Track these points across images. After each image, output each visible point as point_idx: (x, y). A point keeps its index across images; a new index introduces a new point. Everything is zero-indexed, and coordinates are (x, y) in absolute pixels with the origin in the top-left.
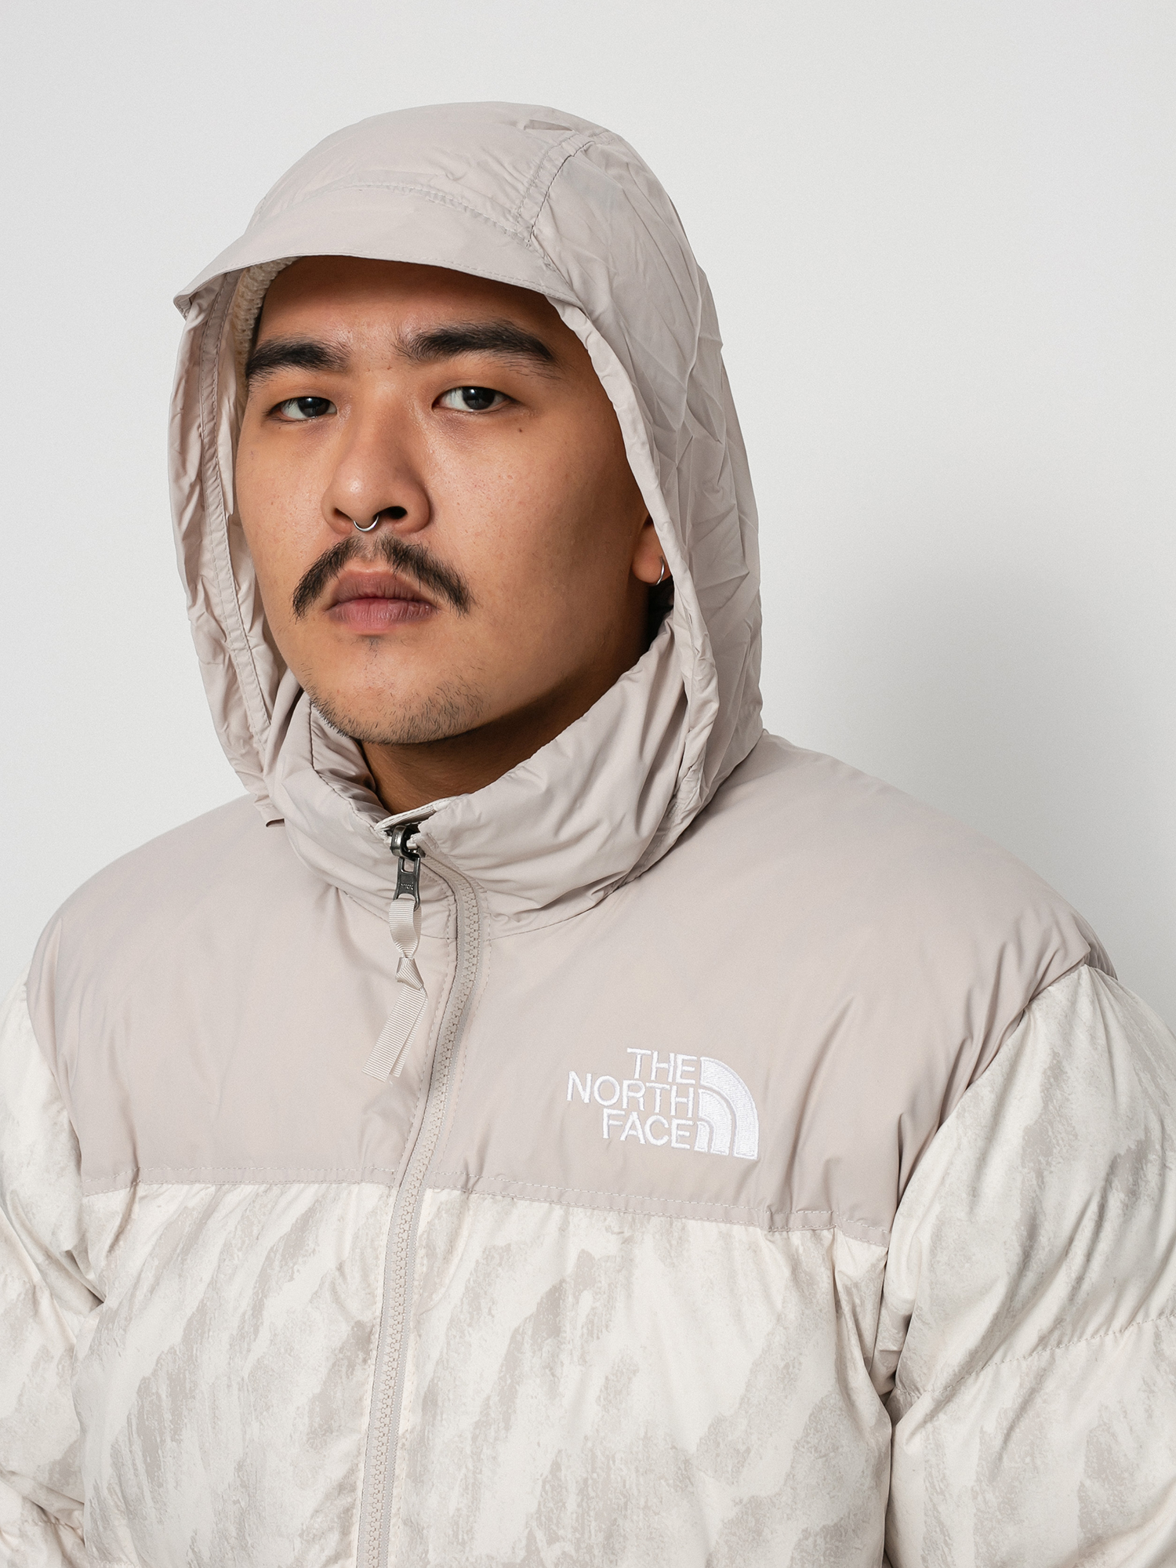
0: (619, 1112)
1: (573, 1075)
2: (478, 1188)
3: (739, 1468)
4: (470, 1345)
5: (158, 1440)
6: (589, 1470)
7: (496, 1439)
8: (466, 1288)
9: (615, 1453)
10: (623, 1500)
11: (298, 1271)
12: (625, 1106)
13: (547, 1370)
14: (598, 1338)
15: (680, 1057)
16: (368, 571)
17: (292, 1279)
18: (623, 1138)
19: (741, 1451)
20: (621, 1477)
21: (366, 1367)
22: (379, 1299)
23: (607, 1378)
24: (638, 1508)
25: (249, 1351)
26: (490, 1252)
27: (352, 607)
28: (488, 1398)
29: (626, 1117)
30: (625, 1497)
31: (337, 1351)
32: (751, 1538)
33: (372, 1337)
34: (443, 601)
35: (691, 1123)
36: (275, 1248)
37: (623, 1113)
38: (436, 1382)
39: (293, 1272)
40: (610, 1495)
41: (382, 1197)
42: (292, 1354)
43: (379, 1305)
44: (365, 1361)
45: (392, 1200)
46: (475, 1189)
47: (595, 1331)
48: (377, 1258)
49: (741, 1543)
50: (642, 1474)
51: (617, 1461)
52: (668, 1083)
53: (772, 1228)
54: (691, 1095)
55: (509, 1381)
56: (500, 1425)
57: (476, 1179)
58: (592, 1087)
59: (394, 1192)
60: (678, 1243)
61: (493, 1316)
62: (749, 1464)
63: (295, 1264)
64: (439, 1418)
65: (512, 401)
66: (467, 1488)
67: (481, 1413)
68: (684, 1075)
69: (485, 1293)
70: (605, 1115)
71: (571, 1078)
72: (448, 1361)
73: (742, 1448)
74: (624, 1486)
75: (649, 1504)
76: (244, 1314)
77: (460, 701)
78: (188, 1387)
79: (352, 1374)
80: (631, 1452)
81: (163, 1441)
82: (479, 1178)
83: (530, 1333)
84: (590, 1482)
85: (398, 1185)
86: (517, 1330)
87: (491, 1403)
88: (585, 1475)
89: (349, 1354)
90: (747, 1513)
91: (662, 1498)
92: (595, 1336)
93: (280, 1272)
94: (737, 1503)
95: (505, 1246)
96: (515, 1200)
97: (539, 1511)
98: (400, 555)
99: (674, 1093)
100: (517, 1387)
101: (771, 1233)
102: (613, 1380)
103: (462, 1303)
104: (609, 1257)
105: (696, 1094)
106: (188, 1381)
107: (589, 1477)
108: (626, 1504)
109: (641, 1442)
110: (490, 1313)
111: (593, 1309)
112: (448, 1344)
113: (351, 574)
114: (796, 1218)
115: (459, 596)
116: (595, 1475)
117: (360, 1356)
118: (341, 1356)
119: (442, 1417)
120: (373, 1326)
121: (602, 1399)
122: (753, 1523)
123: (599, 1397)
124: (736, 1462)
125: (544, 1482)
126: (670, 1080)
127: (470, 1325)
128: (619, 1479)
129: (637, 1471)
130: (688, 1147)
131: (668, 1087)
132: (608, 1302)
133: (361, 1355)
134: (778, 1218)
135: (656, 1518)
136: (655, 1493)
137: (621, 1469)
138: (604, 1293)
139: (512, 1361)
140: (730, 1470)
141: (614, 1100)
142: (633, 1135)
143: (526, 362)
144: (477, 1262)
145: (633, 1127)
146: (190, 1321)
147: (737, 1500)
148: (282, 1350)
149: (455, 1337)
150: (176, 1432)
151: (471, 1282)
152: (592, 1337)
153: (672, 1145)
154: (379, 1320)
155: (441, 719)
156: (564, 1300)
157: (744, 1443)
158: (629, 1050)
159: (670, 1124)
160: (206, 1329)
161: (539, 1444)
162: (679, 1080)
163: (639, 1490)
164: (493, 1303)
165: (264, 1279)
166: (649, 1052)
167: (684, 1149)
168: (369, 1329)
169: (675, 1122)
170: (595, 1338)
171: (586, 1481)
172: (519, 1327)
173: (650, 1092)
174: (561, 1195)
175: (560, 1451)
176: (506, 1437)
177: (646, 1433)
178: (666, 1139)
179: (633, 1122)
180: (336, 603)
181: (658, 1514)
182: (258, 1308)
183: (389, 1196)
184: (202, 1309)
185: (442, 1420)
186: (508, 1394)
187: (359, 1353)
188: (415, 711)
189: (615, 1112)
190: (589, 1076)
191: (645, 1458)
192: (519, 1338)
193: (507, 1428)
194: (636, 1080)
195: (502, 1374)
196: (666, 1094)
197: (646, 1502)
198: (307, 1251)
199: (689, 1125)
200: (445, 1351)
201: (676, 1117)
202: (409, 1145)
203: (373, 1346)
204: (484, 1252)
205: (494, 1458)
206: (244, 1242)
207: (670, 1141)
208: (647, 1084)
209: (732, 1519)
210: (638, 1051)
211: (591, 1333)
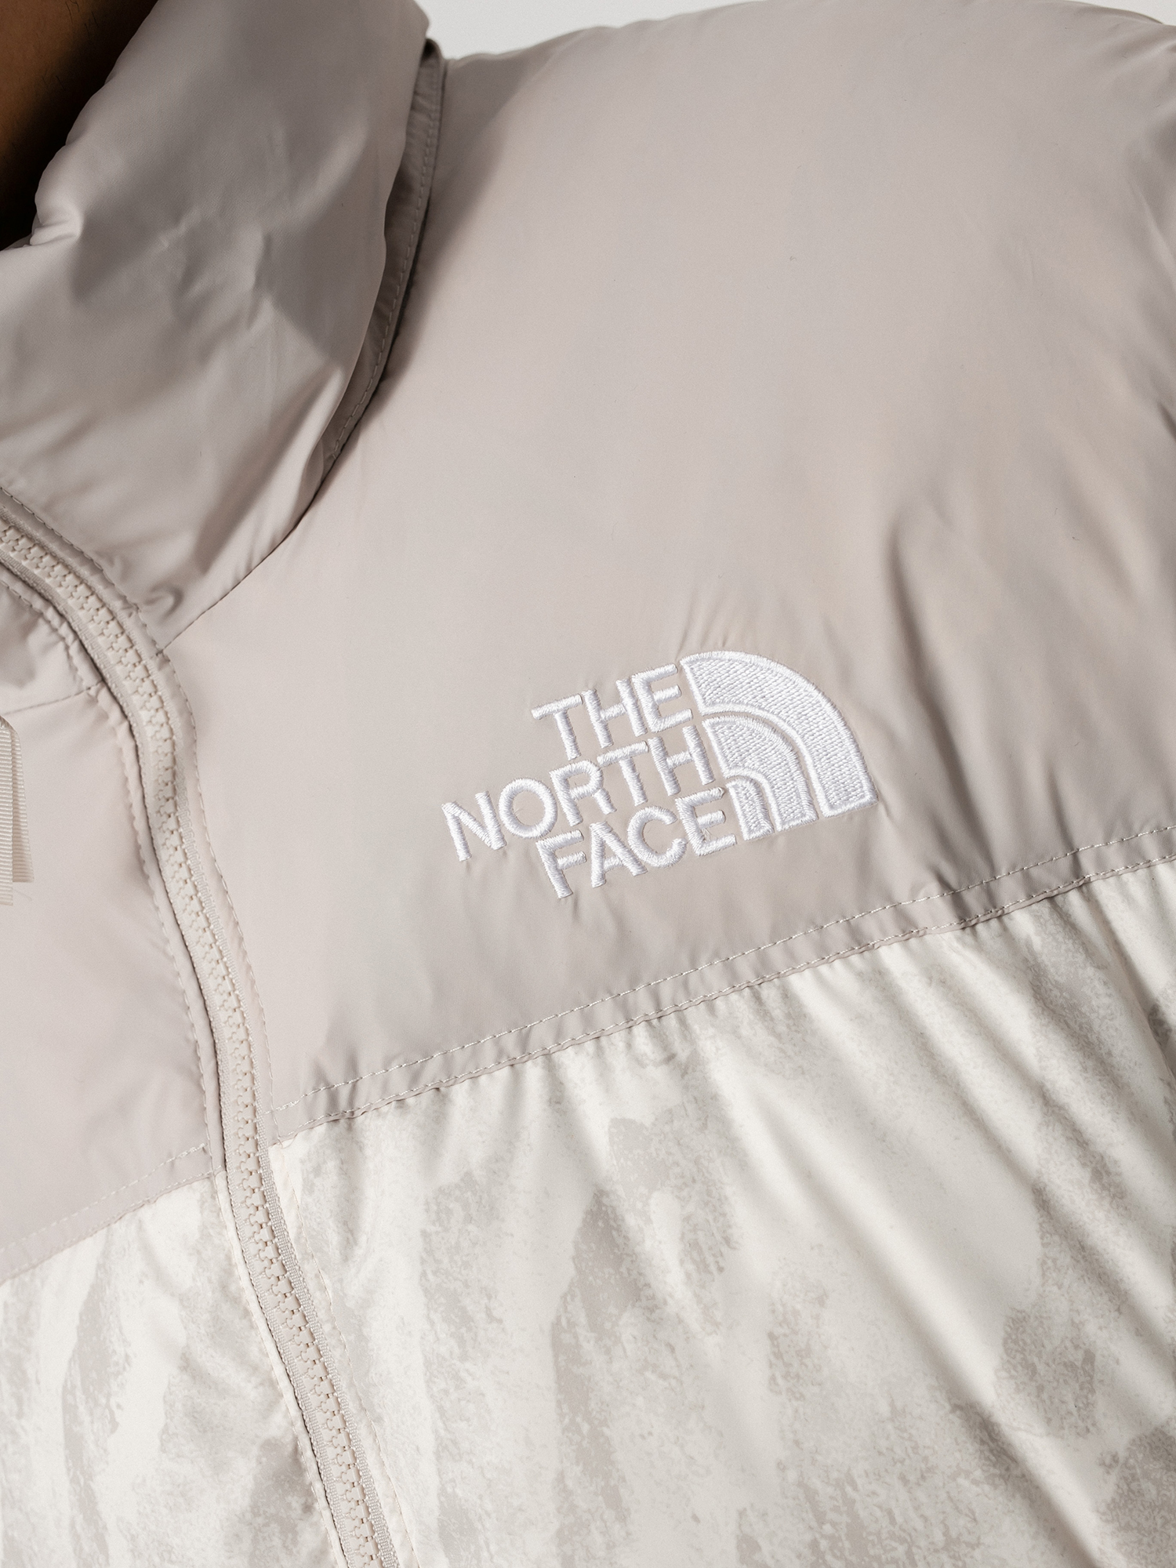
0: (569, 836)
1: (449, 810)
2: (361, 1103)
3: (1087, 1398)
4: (483, 1395)
6: (814, 1524)
7: (610, 1546)
8: (426, 1291)
9: (849, 1469)
10: (901, 1550)
11: (119, 1406)
12: (571, 819)
13: (648, 1374)
14: (721, 1269)
17: (114, 1425)
18: (595, 880)
19: (1079, 1364)
20: (880, 1507)
21: (315, 1518)
22: (283, 1384)
23: (772, 1336)
24: (936, 1551)
26: (438, 1204)
28: (561, 1477)
29: (585, 837)
30: (902, 1541)
31: (249, 1516)
32: (1159, 1521)
33: (302, 1460)
35: (715, 792)
36: (69, 1383)
37: (577, 834)
38: (449, 1490)
39: (112, 1413)
40: (872, 1552)
41: (203, 1203)
42: (174, 1558)
43: (288, 1397)
44: (308, 1508)
45: (222, 1198)
46: (357, 1104)
47: (710, 1260)
48: (247, 1313)
49: (1145, 1540)
50: (918, 1484)
51: (859, 1482)
52: (639, 740)
53: (965, 919)
54: (691, 742)
55: (586, 1428)
56: (605, 1517)
57: (350, 1086)
58: (495, 816)
59: (220, 1182)
60: (788, 1026)
61: (500, 1321)
62: (1101, 1381)
63: (108, 1396)
64: (485, 1554)
67: (559, 1510)
69: (466, 1285)
70: (544, 857)
71: (449, 817)
72: (455, 1443)
73: (1078, 1357)
74: (893, 1521)
75: (954, 1534)
76: (73, 1525)
79: (295, 1542)
80: (880, 1453)
82: (354, 1086)
83: (582, 1319)
84: (824, 1544)
85: (220, 1166)
86: (556, 1324)
87: (570, 1484)
88: (808, 1537)
89: (272, 1510)
90: (1134, 1477)
91: (973, 1513)
92: (713, 1268)
93: (92, 1422)
94: (1110, 1466)
95: (462, 1180)
96: (442, 1089)
99: (655, 753)
100: (606, 1430)
101: (968, 930)
102: (785, 1335)
103: (432, 1323)
104: (670, 1111)
105: (698, 734)
107: (818, 1536)
108: (909, 1554)
109: (889, 1427)
111: (687, 1219)
112: (441, 1410)
114: (1009, 888)
116: (828, 1529)
117: (295, 1505)
118: (260, 1520)
119: (488, 1551)
120: (296, 1439)
121: (780, 1381)
122: (1154, 1492)
123: (773, 1378)
124: (1077, 1388)
126: (637, 731)
127: (464, 1357)
128: (878, 1513)
129: (904, 1480)
130: (730, 840)
131: (642, 746)
132: (709, 1193)
133: (296, 1502)
134: (973, 899)
135: (977, 1553)
136: (957, 1508)
137: (874, 1493)
138: (694, 1181)
140: (1071, 1406)
141: (548, 816)
142: (611, 868)
144: (425, 1234)
145: (604, 851)
147: (1108, 1461)
148: (157, 1560)
149: (446, 1392)
151: (430, 1276)
152: (711, 1273)
153: (698, 853)
154: (300, 1423)
156: (618, 1230)
157: (1077, 1347)
158: (536, 714)
161: (696, 1519)
163: (925, 1519)
164: (489, 1297)
165: (73, 1444)
166: (578, 698)
167: (725, 848)
168: (290, 1448)
169: (681, 805)
170: (715, 1272)
171: (814, 1545)
172: (558, 1318)
173: (608, 771)
174: (524, 1042)
175: (742, 1513)
176: (628, 1534)
177: (892, 1405)
178: (675, 848)
179: (603, 845)
181: (978, 1544)
182: (87, 1502)
183: (214, 1194)
185: (492, 1557)
187: (289, 1498)
189: (560, 839)
190: (481, 799)
191: (910, 1450)
192: (567, 1338)
193: (623, 1517)
194: (575, 760)
195: (567, 1421)
197: (946, 1534)
198: (117, 1364)
199: (715, 799)
200: (440, 1424)
202: (209, 1085)
203: (311, 1475)
204: (427, 1211)
207: (686, 846)
208: (600, 760)
209: (1113, 1500)
210: (553, 707)
211: (703, 1267)
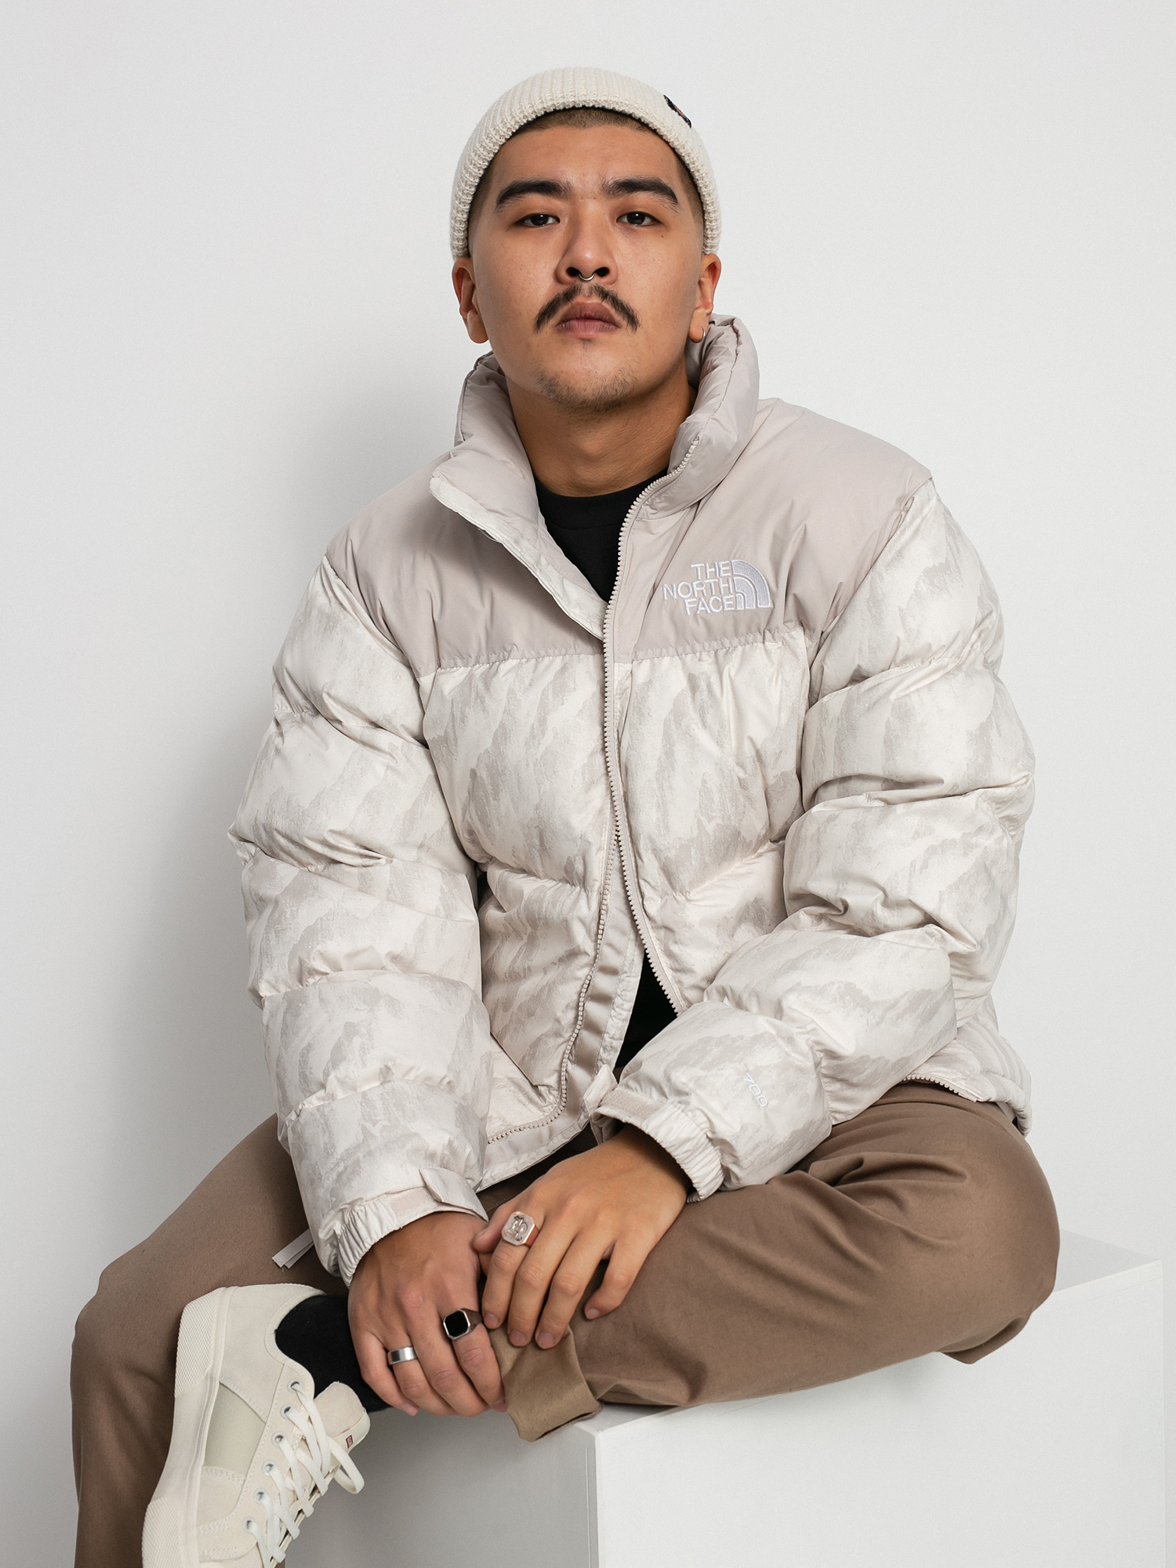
5: (485, 801)
7: (669, 777)
15: (721, 563)
16: (588, 302)
25: (539, 744)
27: (575, 323)
34: (624, 323)
65: (656, 221)
66: (659, 807)
68: (725, 571)
77: (628, 379)
78: (500, 770)
81: (488, 802)
86: (666, 719)
97: (700, 807)
98: (604, 295)
106: (499, 767)
110: (649, 715)
113: (579, 304)
115: (632, 320)
125: (700, 791)
127: (640, 724)
131: (717, 580)
139: (667, 737)
143: (668, 201)
146: (496, 734)
150: (496, 797)
155: (619, 388)
159: (722, 599)
160: (508, 736)
162: (723, 575)
180: (565, 320)
184: (502, 726)
186: (669, 753)
188: (607, 383)
196: (718, 585)
201: (725, 595)
205: (670, 787)
206: (521, 687)
